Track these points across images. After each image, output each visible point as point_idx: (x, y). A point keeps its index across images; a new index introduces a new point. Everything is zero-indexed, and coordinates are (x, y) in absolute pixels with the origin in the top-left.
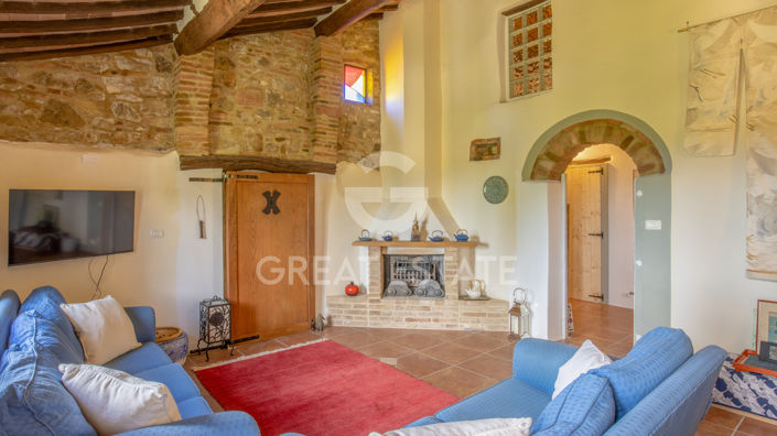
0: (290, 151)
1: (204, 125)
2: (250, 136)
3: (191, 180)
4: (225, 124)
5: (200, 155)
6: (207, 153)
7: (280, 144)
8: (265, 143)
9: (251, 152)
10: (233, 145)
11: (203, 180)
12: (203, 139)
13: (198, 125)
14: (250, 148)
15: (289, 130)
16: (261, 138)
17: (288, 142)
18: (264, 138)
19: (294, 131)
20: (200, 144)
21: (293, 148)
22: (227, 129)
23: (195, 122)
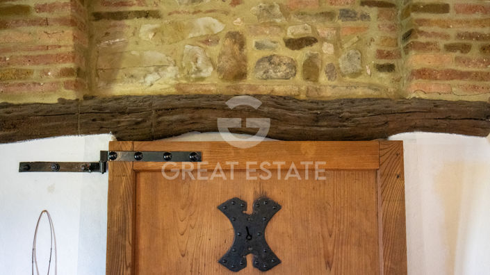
0: (333, 71)
1: (63, 21)
2: (208, 41)
3: (26, 167)
4: (139, 14)
5: (53, 99)
6: (71, 95)
7: (300, 56)
8: (253, 55)
9: (211, 82)
10: (159, 68)
11: (57, 167)
12: (60, 58)
13: (46, 22)
14: (208, 72)
15: (329, 15)
16: (242, 45)
17: (327, 49)
18: (251, 42)
19: (346, 15)
20: (53, 70)
21: (343, 64)
22: (146, 28)
23: (35, 15)
